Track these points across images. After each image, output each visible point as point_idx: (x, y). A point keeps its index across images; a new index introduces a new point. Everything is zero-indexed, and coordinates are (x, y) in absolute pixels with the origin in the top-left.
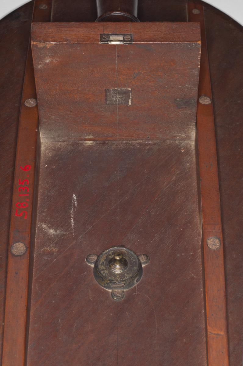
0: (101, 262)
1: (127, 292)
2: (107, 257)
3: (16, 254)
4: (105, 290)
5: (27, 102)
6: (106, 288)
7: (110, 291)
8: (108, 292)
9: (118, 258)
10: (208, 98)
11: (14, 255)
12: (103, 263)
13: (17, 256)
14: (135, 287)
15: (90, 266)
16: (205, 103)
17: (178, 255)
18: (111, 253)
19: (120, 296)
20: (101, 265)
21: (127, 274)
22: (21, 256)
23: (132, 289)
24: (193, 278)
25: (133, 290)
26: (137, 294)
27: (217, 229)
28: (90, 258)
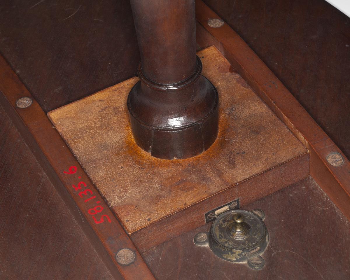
0: (218, 236)
1: (264, 255)
2: (220, 227)
3: (126, 263)
4: (239, 265)
5: (19, 104)
6: (240, 262)
7: (245, 262)
8: (243, 266)
9: (239, 221)
10: (217, 20)
11: (124, 266)
12: (220, 235)
13: (129, 265)
14: (269, 247)
15: (204, 248)
16: (217, 26)
17: (291, 195)
18: (221, 222)
19: (260, 262)
20: (220, 238)
21: (255, 235)
22: (133, 263)
23: (267, 251)
24: (324, 212)
25: (269, 251)
26: (277, 253)
27: (329, 143)
28: (198, 238)
